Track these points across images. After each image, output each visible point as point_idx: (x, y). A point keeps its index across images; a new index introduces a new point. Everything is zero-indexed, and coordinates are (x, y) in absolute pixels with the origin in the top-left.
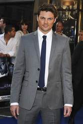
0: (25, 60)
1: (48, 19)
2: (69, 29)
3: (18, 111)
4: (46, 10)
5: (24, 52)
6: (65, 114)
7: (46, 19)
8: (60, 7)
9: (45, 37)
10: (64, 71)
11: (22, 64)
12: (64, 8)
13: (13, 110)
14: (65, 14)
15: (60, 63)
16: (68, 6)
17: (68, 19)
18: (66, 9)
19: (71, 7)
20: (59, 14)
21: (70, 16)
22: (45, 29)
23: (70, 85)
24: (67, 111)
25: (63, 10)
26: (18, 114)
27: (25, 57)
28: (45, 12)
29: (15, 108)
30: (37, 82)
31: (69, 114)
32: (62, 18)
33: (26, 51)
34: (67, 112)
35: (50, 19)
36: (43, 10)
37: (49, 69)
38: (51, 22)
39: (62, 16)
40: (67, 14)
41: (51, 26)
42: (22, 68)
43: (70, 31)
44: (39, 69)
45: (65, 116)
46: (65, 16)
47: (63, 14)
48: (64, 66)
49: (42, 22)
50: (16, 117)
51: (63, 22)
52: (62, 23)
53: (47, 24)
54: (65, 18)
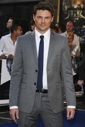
0: (23, 61)
1: (46, 18)
2: (81, 29)
3: (17, 114)
4: (43, 8)
5: (22, 53)
6: (68, 117)
7: (43, 18)
8: (71, 6)
9: (43, 37)
10: (64, 71)
11: (20, 66)
12: (75, 7)
13: (12, 113)
14: (76, 13)
15: (59, 63)
16: (79, 5)
17: (80, 18)
18: (77, 8)
19: (82, 6)
20: (70, 13)
21: (81, 15)
22: (43, 28)
23: (72, 85)
24: (70, 113)
25: (74, 9)
26: (18, 118)
27: (22, 58)
28: (41, 11)
29: (14, 111)
30: (35, 84)
31: (72, 116)
32: (73, 18)
33: (23, 52)
34: (70, 115)
35: (47, 18)
36: (39, 9)
37: (47, 70)
38: (48, 21)
39: (73, 15)
40: (78, 13)
41: (49, 25)
42: (20, 70)
43: (82, 31)
44: (36, 71)
45: (68, 119)
46: (77, 15)
47: (74, 13)
48: (64, 67)
49: (39, 21)
50: (16, 121)
51: (75, 21)
52: (73, 22)
53: (45, 23)
54: (77, 18)
